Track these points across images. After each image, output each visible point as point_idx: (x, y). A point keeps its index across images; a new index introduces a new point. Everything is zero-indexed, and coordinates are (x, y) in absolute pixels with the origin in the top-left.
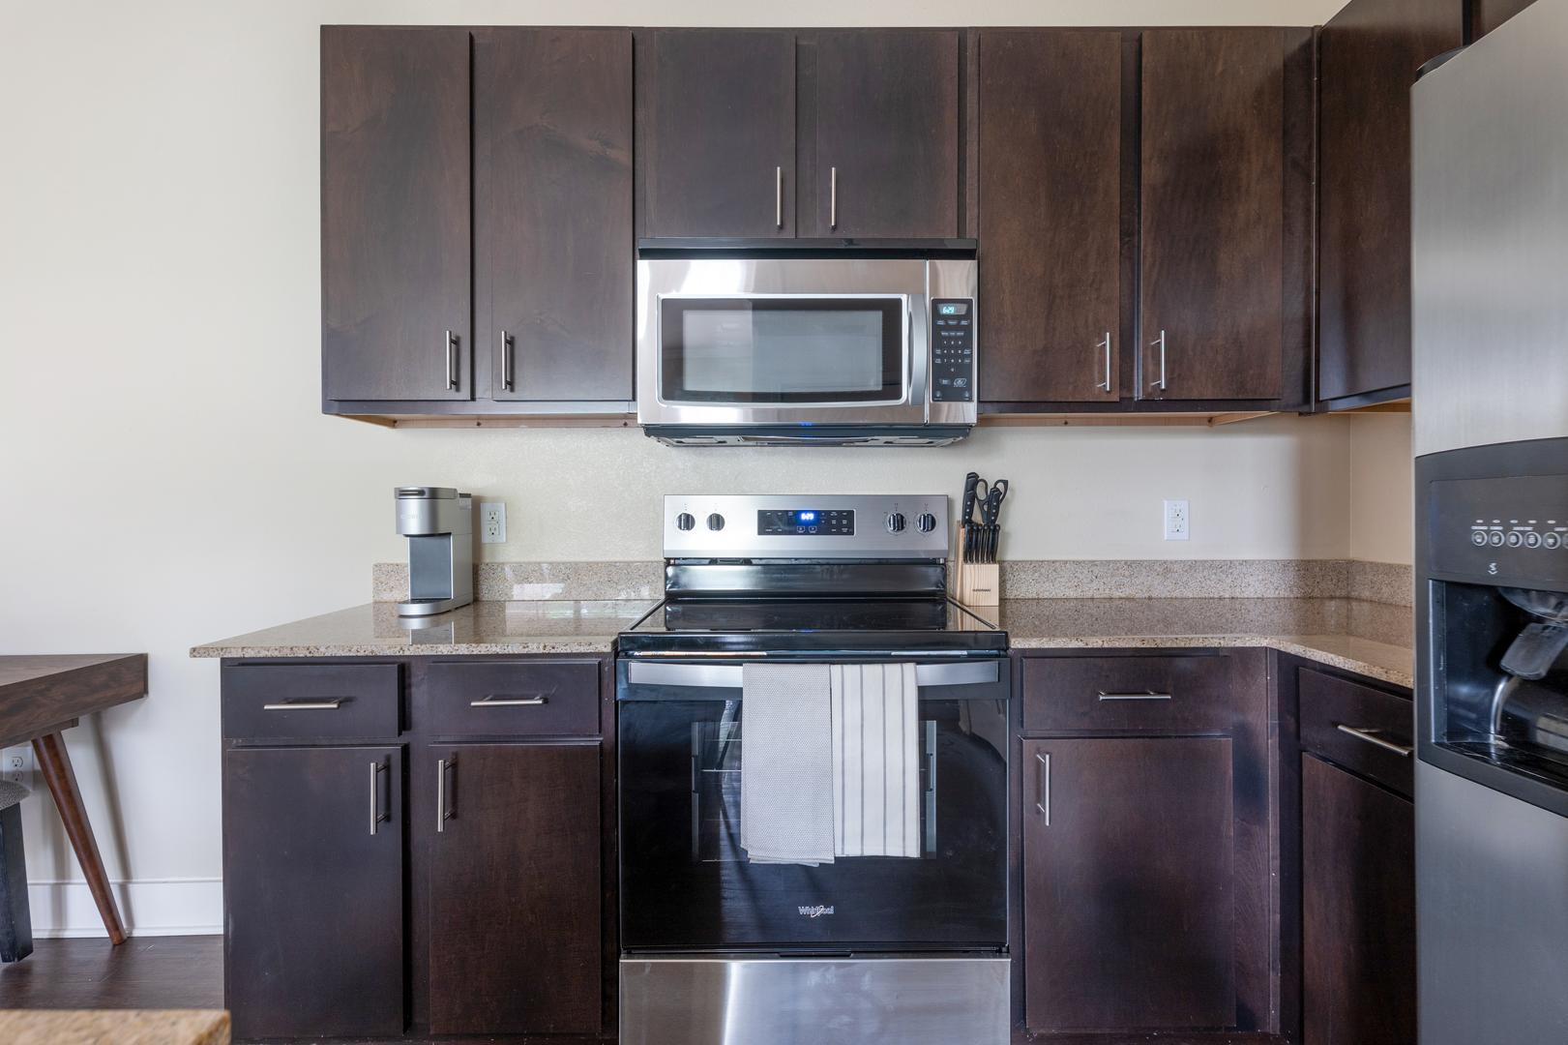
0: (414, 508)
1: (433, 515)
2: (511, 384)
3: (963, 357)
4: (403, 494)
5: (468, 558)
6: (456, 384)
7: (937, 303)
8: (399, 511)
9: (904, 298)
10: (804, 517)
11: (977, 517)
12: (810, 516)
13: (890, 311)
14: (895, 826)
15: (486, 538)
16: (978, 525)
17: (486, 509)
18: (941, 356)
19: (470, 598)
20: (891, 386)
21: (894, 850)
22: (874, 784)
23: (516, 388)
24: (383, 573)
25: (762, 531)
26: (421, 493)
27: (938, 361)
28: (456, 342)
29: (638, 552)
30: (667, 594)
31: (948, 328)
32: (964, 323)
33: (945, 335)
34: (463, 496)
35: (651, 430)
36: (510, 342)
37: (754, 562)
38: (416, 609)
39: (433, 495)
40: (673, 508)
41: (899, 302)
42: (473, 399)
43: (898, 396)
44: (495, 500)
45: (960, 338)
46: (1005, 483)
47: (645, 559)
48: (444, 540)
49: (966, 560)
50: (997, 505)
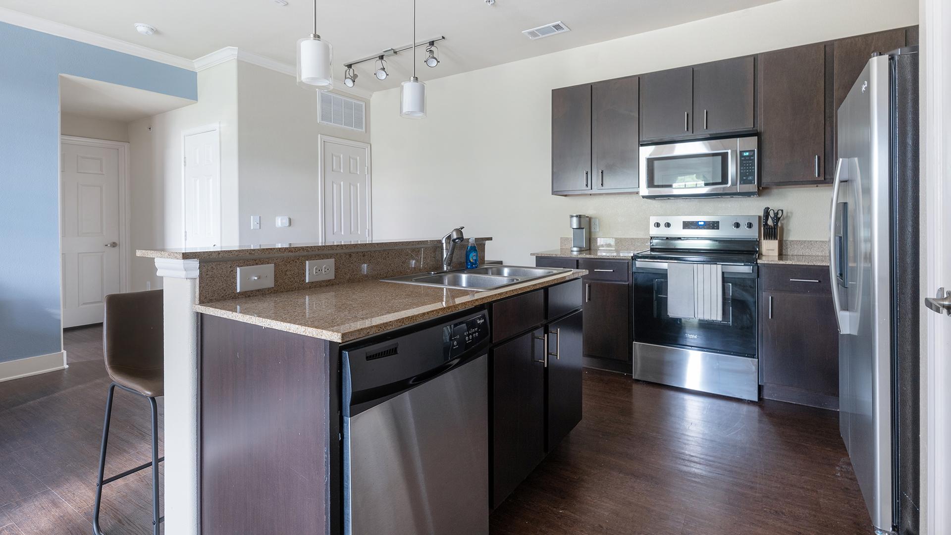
0: (575, 220)
1: (580, 223)
2: (602, 185)
3: (752, 169)
4: (572, 216)
5: (588, 237)
6: (587, 185)
7: (741, 152)
8: (571, 222)
9: (729, 151)
10: (700, 223)
11: (770, 222)
12: (702, 223)
13: (724, 156)
15: (593, 230)
16: (770, 226)
17: (593, 221)
18: (743, 170)
19: (588, 248)
20: (724, 180)
21: (714, 318)
22: (707, 298)
23: (604, 185)
24: (564, 240)
25: (684, 228)
26: (577, 216)
27: (742, 171)
28: (587, 173)
29: (641, 235)
30: (651, 248)
31: (744, 160)
32: (752, 158)
33: (744, 162)
34: (587, 217)
35: (644, 197)
36: (602, 172)
37: (682, 239)
38: (575, 249)
39: (579, 217)
40: (653, 220)
41: (728, 153)
42: (591, 189)
43: (727, 183)
44: (596, 218)
45: (751, 163)
47: (644, 237)
48: (581, 230)
49: (764, 239)
50: (777, 219)
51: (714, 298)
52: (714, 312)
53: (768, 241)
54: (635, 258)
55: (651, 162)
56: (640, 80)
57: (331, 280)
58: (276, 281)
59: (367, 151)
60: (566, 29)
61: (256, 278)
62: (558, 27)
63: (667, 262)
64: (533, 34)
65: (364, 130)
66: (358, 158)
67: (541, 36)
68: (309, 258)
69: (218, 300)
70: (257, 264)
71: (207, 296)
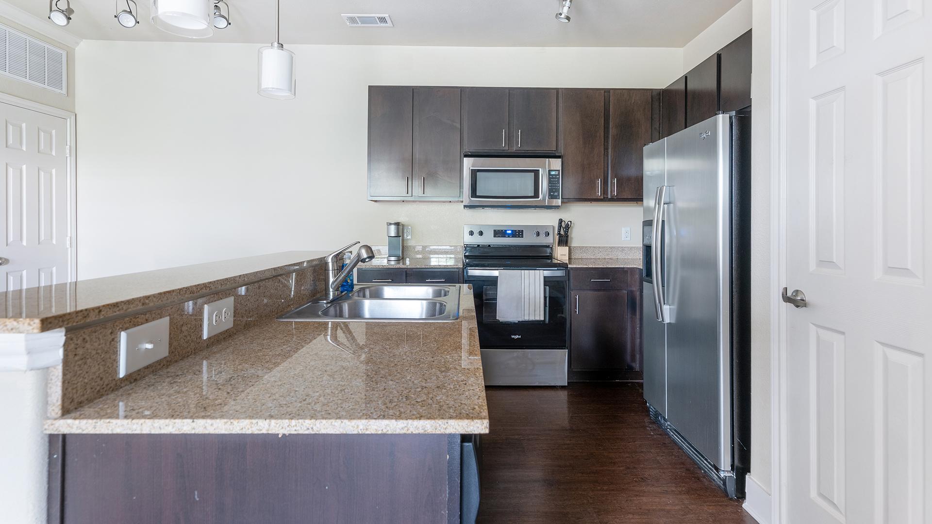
0: (393, 228)
1: (396, 230)
3: (557, 186)
4: (391, 224)
6: (407, 192)
7: (549, 171)
8: (389, 229)
9: (540, 169)
10: (508, 232)
11: (562, 232)
12: (510, 232)
13: (536, 172)
14: (537, 312)
15: (405, 238)
16: (562, 235)
17: (406, 228)
18: (551, 186)
19: (403, 259)
20: (536, 195)
21: (537, 318)
22: (532, 301)
23: (425, 192)
25: (495, 237)
26: (395, 224)
27: (550, 187)
28: (408, 180)
30: (465, 255)
31: (553, 178)
32: (558, 177)
33: (552, 179)
34: (402, 224)
35: (466, 206)
36: (424, 180)
38: (393, 258)
40: (468, 228)
41: (539, 170)
42: (412, 196)
43: (538, 198)
44: (407, 225)
45: (556, 181)
46: (571, 222)
47: (459, 245)
48: (399, 238)
49: (558, 246)
50: (566, 229)
51: (538, 300)
53: (561, 247)
54: (466, 266)
55: (474, 173)
56: (462, 92)
57: (228, 330)
58: (171, 345)
60: (389, 24)
61: (149, 346)
62: (382, 19)
64: (353, 20)
67: (360, 24)
68: (208, 301)
70: (147, 321)
71: (75, 397)
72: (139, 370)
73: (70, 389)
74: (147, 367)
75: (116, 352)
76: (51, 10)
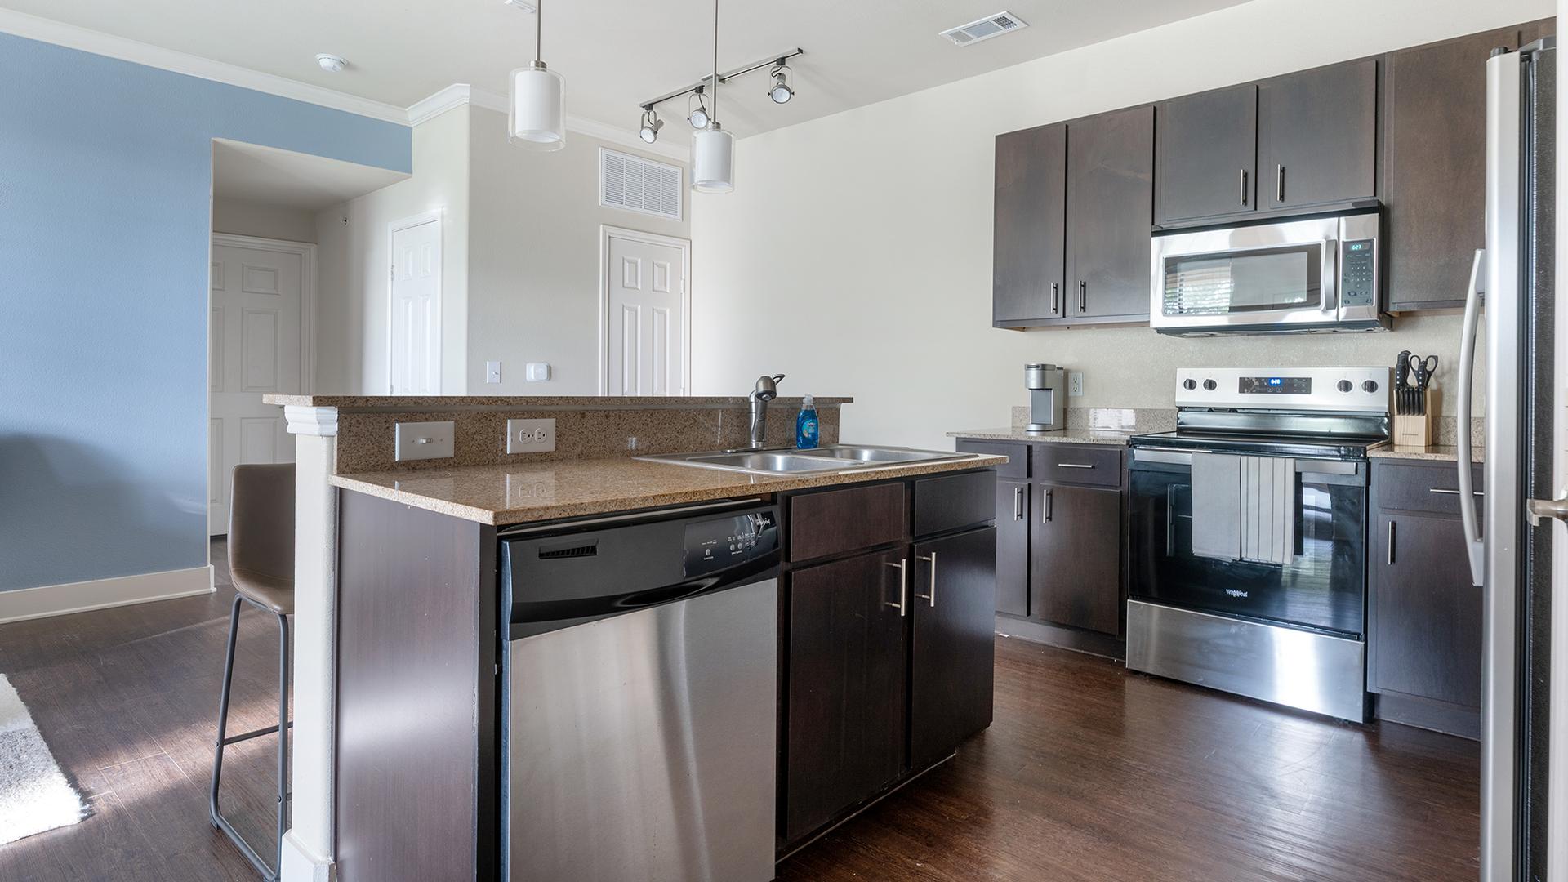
0: (1034, 373)
1: (1043, 379)
2: (1084, 308)
3: (1365, 277)
4: (1029, 367)
5: (1061, 405)
6: (1056, 309)
7: (1346, 245)
8: (1027, 376)
9: (1322, 243)
10: (1273, 382)
11: (1412, 381)
12: (1278, 382)
13: (1313, 252)
15: (1071, 393)
16: (1409, 387)
17: (1071, 377)
18: (1351, 278)
19: (1062, 428)
20: (1313, 300)
21: (1277, 560)
22: (1265, 521)
23: (1086, 310)
24: (1017, 411)
25: (1241, 391)
26: (1037, 367)
28: (1056, 288)
29: (1161, 404)
30: (1178, 428)
31: (1351, 260)
32: (1368, 255)
33: (1351, 263)
34: (1058, 368)
35: (1160, 331)
36: (1084, 286)
37: (1239, 411)
38: (1034, 427)
39: (1043, 368)
40: (1183, 374)
41: (1319, 245)
42: (1064, 316)
43: (1319, 305)
44: (1077, 371)
45: (1365, 264)
46: (1436, 358)
47: (1166, 408)
48: (1048, 392)
49: (1399, 413)
50: (1425, 375)
51: (1279, 522)
52: (1278, 547)
53: (1406, 417)
54: (1134, 442)
55: (1171, 264)
56: (1158, 113)
57: (549, 452)
58: (457, 447)
59: (685, 252)
60: (1020, 24)
61: (424, 441)
62: (1003, 22)
63: (1191, 452)
64: (958, 35)
65: (679, 217)
66: (668, 265)
67: (976, 40)
68: (513, 415)
69: (365, 471)
70: (427, 420)
71: (350, 463)
72: (420, 461)
73: (345, 456)
74: (429, 461)
75: (393, 439)
76: (643, 127)
